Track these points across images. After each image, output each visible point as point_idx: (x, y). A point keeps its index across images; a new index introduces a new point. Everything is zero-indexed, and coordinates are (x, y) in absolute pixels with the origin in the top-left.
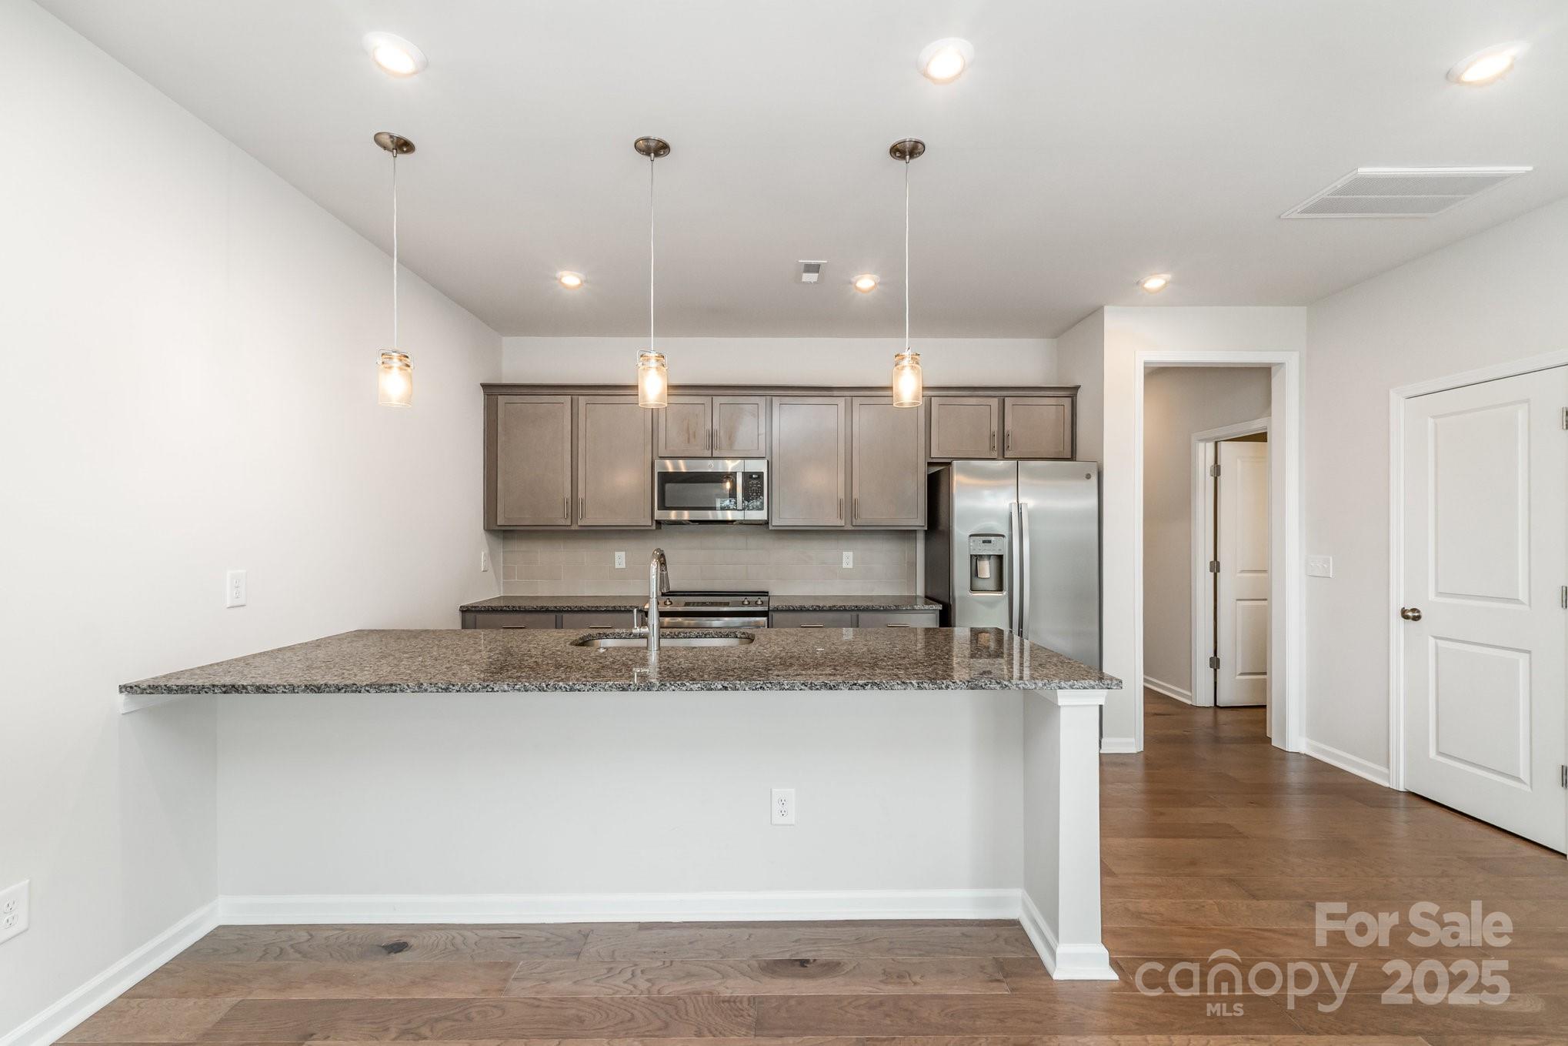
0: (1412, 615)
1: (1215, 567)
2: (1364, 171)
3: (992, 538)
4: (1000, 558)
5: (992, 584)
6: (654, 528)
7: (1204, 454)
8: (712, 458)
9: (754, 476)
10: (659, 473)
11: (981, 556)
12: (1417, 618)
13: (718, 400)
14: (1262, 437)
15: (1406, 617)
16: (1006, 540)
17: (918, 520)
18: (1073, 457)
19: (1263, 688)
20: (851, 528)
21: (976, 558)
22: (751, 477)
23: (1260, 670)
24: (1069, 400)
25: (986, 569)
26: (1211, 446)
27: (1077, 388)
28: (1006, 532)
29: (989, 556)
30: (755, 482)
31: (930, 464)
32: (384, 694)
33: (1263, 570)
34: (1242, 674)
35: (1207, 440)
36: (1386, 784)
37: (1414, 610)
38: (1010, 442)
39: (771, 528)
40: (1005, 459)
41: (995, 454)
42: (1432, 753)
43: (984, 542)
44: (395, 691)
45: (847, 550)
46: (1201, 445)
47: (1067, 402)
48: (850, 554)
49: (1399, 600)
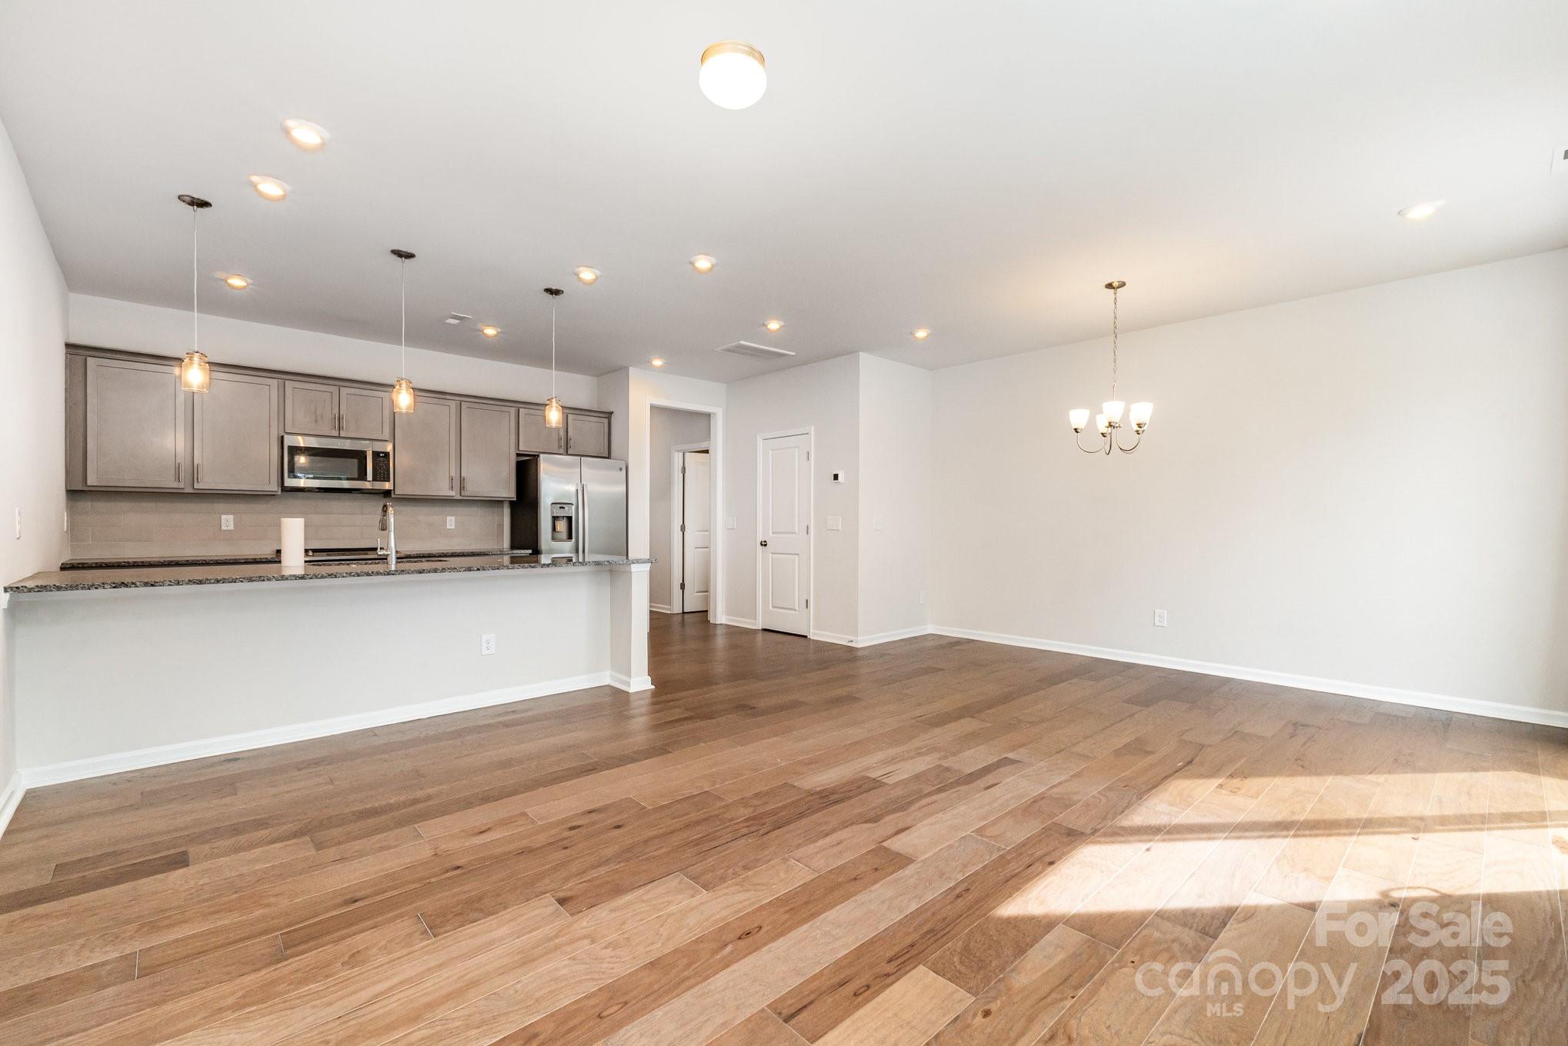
0: (764, 544)
1: (683, 528)
2: (742, 342)
3: (564, 506)
4: (570, 519)
5: (564, 535)
6: (280, 493)
7: (677, 458)
8: (339, 437)
9: (381, 455)
10: (289, 447)
11: (557, 517)
12: (765, 545)
13: (344, 391)
14: (707, 452)
15: (762, 545)
16: (573, 507)
17: (509, 492)
18: (609, 457)
19: (707, 600)
20: (460, 498)
21: (555, 519)
22: (379, 455)
23: (706, 591)
24: (607, 420)
25: (562, 526)
26: (681, 454)
27: (611, 413)
28: (574, 501)
29: (564, 517)
30: (382, 459)
31: (518, 455)
32: (254, 583)
33: (707, 530)
34: (698, 592)
35: (678, 451)
36: (754, 628)
37: (765, 541)
38: (571, 443)
39: (393, 496)
40: (567, 454)
41: (562, 451)
42: (770, 606)
43: (560, 508)
44: (264, 580)
45: (450, 515)
46: (676, 453)
47: (606, 421)
48: (453, 518)
49: (760, 539)
